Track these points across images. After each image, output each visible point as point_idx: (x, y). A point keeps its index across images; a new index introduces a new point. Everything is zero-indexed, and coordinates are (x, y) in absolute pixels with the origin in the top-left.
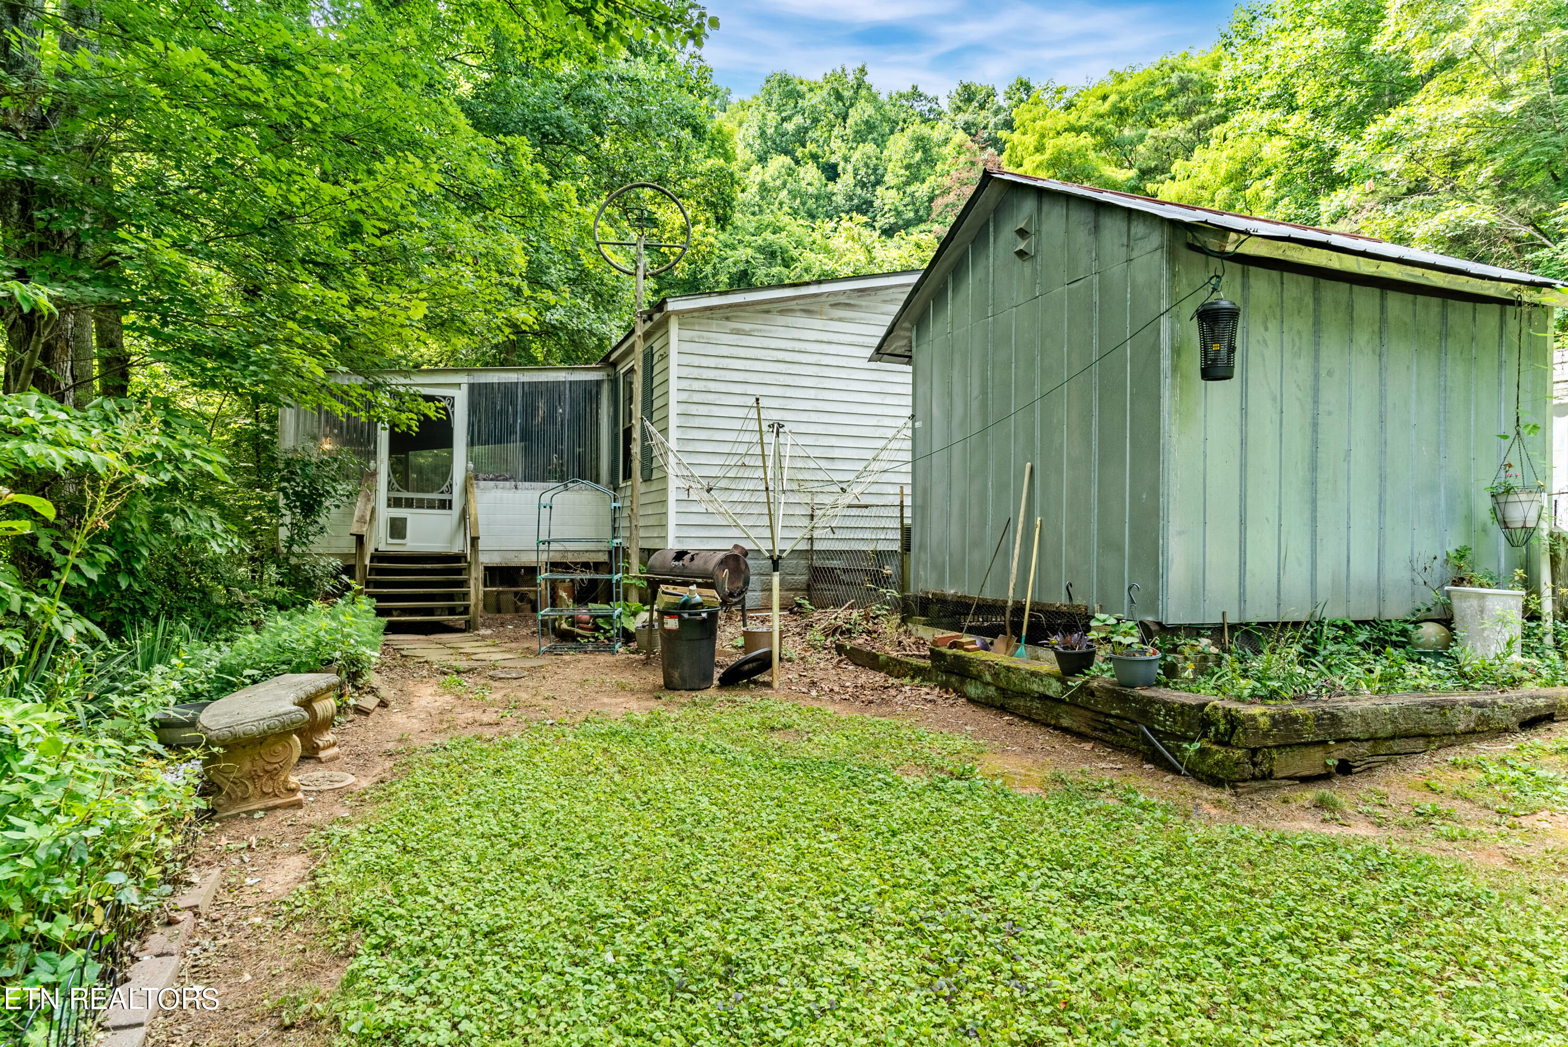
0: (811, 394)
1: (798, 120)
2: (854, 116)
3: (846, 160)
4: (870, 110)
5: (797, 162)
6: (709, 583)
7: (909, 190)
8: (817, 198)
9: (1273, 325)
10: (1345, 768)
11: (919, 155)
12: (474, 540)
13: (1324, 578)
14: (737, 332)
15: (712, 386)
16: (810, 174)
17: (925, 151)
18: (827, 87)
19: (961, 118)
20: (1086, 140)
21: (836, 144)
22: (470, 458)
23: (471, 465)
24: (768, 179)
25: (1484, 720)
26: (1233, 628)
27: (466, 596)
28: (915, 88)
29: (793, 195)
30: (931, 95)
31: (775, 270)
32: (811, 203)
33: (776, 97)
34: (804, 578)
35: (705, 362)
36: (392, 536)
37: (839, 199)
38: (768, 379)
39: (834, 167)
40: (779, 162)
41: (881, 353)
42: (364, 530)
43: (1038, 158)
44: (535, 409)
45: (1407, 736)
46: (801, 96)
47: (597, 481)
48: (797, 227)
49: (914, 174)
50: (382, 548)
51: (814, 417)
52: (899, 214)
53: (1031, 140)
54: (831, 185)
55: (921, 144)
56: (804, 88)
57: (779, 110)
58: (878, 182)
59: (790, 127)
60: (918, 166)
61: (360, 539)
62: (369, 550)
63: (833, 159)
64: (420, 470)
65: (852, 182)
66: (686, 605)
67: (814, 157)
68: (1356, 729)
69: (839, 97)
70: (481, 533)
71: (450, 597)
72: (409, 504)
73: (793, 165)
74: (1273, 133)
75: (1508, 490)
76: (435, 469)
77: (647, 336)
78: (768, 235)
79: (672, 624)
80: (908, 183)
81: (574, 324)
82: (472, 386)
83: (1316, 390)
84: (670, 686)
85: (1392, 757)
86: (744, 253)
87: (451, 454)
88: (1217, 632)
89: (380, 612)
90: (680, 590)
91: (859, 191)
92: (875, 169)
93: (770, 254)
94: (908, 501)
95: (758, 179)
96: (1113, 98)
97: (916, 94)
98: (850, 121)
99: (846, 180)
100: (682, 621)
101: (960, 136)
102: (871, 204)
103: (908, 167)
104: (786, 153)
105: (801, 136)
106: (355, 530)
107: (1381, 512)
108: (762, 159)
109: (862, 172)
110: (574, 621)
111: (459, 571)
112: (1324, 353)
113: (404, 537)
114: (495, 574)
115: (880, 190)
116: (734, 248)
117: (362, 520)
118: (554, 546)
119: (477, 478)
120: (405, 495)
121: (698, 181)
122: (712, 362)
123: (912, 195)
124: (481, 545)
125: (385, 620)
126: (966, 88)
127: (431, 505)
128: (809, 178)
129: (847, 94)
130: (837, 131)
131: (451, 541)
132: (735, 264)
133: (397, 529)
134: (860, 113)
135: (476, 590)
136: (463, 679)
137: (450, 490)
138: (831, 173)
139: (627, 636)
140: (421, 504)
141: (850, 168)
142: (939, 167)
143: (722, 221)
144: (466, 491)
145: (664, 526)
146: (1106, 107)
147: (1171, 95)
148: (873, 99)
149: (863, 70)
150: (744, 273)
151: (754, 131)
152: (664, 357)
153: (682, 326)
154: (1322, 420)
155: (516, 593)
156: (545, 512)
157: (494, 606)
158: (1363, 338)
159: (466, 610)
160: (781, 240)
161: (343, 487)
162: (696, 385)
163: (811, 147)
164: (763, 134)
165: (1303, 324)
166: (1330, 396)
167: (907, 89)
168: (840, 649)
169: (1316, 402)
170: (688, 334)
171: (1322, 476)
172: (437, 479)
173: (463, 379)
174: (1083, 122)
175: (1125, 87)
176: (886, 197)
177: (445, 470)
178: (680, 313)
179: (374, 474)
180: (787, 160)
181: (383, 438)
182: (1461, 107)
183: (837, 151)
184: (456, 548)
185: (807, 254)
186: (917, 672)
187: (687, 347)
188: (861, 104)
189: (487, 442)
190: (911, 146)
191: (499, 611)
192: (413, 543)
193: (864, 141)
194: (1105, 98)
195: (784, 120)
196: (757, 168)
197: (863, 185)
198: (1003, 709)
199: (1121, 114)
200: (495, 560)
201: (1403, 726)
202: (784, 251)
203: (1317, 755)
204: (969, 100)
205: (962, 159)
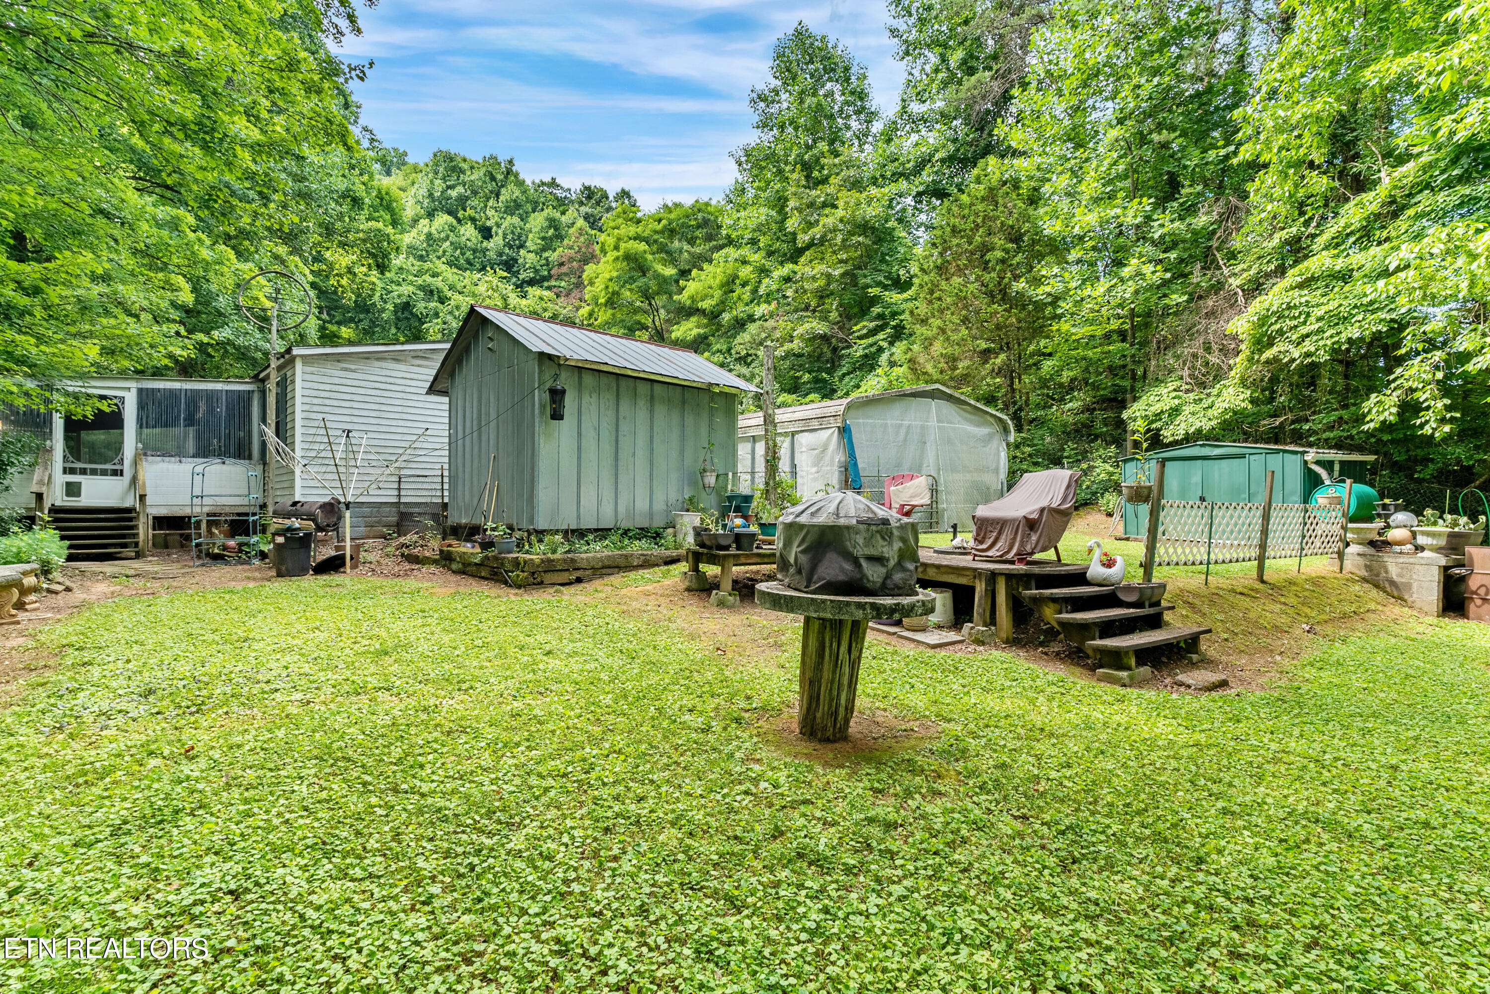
0: (399, 409)
1: (460, 189)
2: (505, 195)
3: (498, 225)
4: (517, 193)
5: (459, 221)
6: (312, 517)
7: (546, 254)
8: (475, 251)
9: (595, 396)
10: (579, 580)
11: (551, 232)
12: (142, 497)
13: (622, 509)
14: (346, 370)
15: (327, 402)
16: (469, 232)
17: (556, 229)
18: (483, 170)
19: (584, 209)
20: (643, 246)
21: (490, 213)
22: (139, 438)
23: (140, 445)
24: (433, 231)
25: (645, 561)
26: (573, 531)
27: (136, 535)
28: (554, 179)
29: (455, 246)
30: (566, 186)
31: (433, 305)
32: (469, 254)
33: (441, 169)
34: (395, 519)
35: (322, 387)
36: (68, 495)
37: (492, 255)
38: (368, 399)
39: (489, 229)
40: (443, 219)
41: (432, 390)
42: (44, 489)
43: (616, 254)
44: (196, 408)
45: (609, 567)
46: (463, 172)
47: (250, 458)
48: (450, 274)
49: (547, 245)
50: (58, 503)
51: (401, 423)
52: (536, 271)
53: (611, 241)
54: (485, 244)
55: (553, 223)
56: (465, 166)
57: (444, 179)
58: (522, 246)
59: (453, 193)
60: (551, 239)
61: (39, 497)
62: (47, 505)
63: (488, 223)
64: (92, 446)
65: (501, 242)
66: (289, 529)
67: (473, 220)
68: (584, 565)
69: (493, 178)
70: (148, 491)
71: (123, 536)
72: (83, 472)
73: (455, 222)
74: (745, 262)
75: (705, 471)
76: (108, 446)
77: (279, 368)
78: (428, 278)
79: (280, 540)
80: (544, 249)
81: (240, 341)
82: (140, 391)
83: (617, 425)
84: (280, 575)
85: (602, 576)
86: (407, 289)
87: (122, 434)
88: (566, 533)
89: (63, 538)
90: (286, 521)
91: (507, 250)
92: (519, 237)
93: (429, 292)
94: (446, 473)
95: (426, 230)
96: (664, 222)
97: (553, 184)
98: (501, 198)
99: (496, 242)
100: (286, 538)
101: (581, 222)
102: (516, 261)
103: (543, 239)
104: (450, 213)
105: (462, 201)
106: (35, 488)
107: (651, 479)
108: (431, 215)
109: (510, 237)
110: (225, 548)
111: (130, 519)
112: (621, 409)
113: (79, 495)
114: (160, 522)
115: (522, 252)
116: (399, 284)
117: (41, 482)
118: (206, 501)
119: (145, 454)
120: (79, 465)
121: (361, 235)
122: (328, 387)
123: (547, 259)
124: (149, 500)
125: (68, 543)
126: (588, 188)
127: (104, 473)
128: (468, 234)
129: (499, 177)
130: (491, 203)
131: (123, 499)
132: (399, 296)
133: (73, 490)
134: (509, 193)
135: (144, 531)
136: (131, 580)
137: (121, 462)
138: (486, 233)
139: (263, 555)
140: (94, 472)
141: (500, 232)
142: (566, 242)
143: (382, 268)
144: (135, 463)
145: (293, 487)
146: (659, 227)
147: (699, 226)
148: (520, 183)
149: (511, 162)
150: (407, 304)
151: (423, 192)
152: (293, 382)
153: (304, 364)
154: (621, 438)
155: (181, 535)
156: (198, 479)
157: (162, 546)
158: (642, 403)
159: (137, 544)
160: (438, 282)
161: (26, 459)
162: (315, 401)
163: (469, 212)
164: (431, 195)
165: (612, 397)
166: (624, 428)
167: (547, 179)
168: (403, 555)
169: (617, 430)
170: (308, 369)
171: (620, 463)
172: (110, 454)
173: (133, 385)
174: (645, 234)
175: (672, 216)
176: (526, 258)
177: (117, 447)
178: (302, 356)
179: (50, 451)
180: (451, 219)
181: (58, 424)
182: (820, 268)
183: (492, 217)
184: (128, 503)
185: (457, 296)
186: (435, 562)
187: (309, 377)
188: (511, 187)
189: (154, 427)
190: (547, 224)
191: (167, 547)
192: (86, 500)
193: (512, 215)
194: (660, 221)
195: (449, 187)
196: (425, 222)
197: (511, 247)
198: (464, 573)
199: (671, 232)
200: (163, 512)
201: (607, 563)
202: (439, 291)
203: (566, 574)
204: (589, 198)
205: (582, 239)
